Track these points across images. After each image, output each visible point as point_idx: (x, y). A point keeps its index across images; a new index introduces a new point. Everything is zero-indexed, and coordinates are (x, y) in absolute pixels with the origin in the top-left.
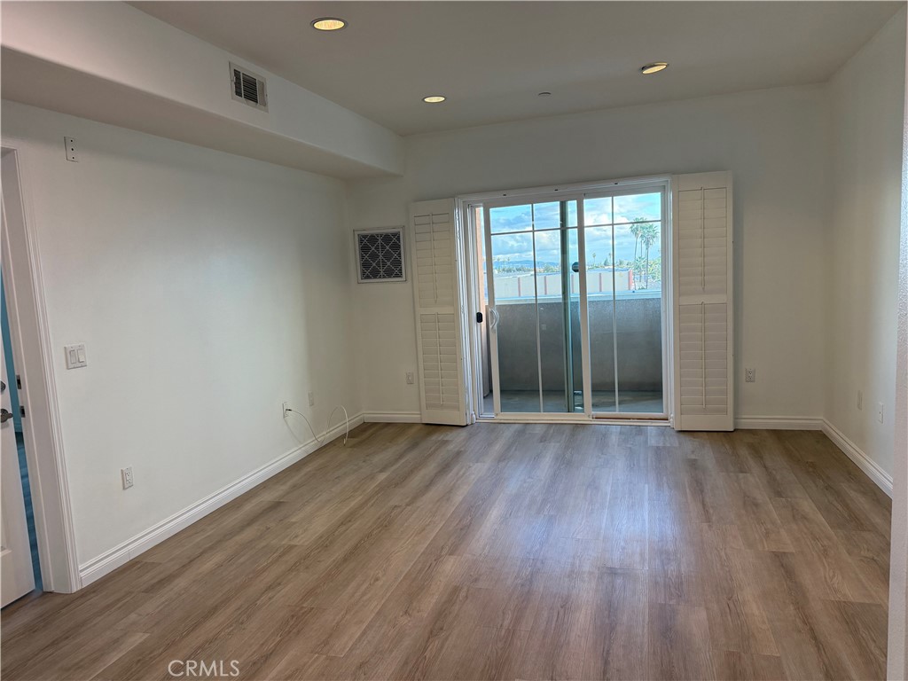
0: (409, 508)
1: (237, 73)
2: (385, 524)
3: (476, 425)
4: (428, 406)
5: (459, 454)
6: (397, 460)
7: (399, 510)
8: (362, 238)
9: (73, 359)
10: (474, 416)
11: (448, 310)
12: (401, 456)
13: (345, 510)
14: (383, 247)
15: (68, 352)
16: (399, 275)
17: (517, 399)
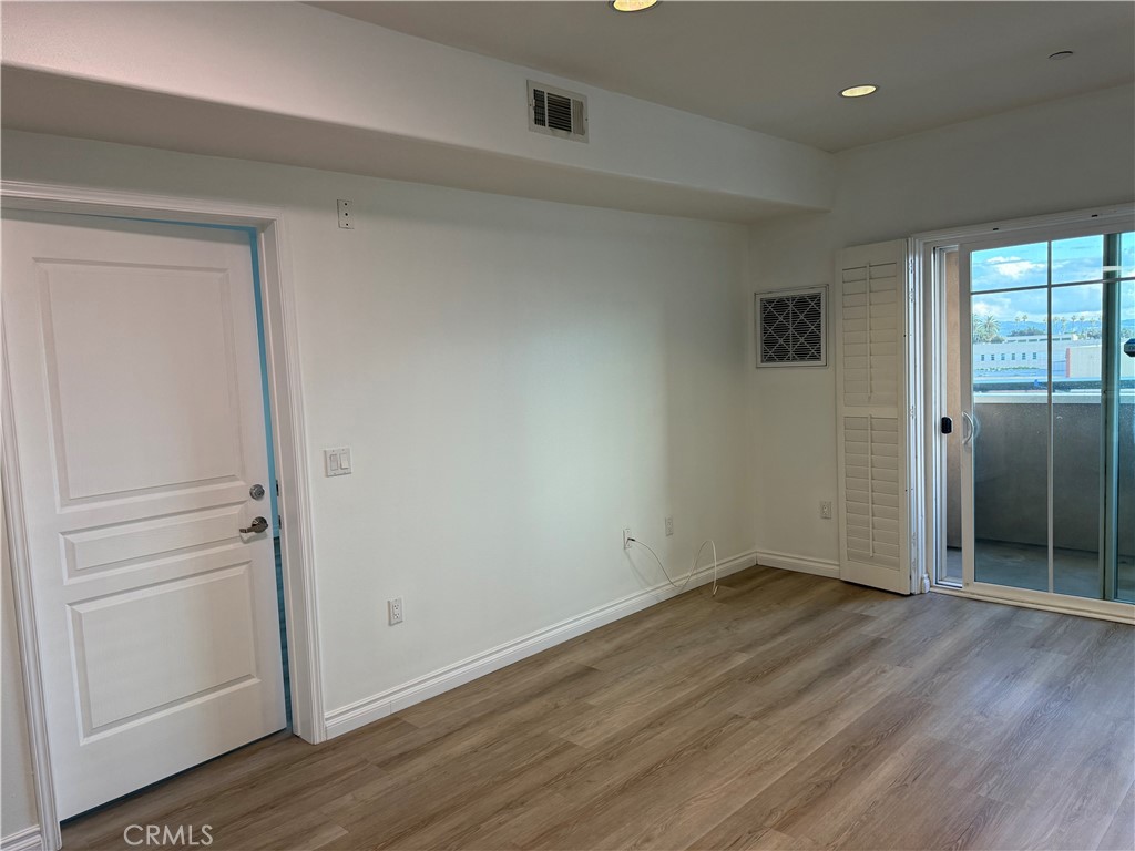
0: (754, 724)
1: (538, 95)
2: (705, 744)
3: (928, 596)
4: (851, 556)
5: (876, 643)
6: (774, 636)
7: (738, 723)
8: (766, 304)
9: (335, 465)
10: (926, 581)
11: (889, 412)
12: (784, 630)
13: (663, 705)
14: (796, 316)
15: (328, 456)
16: (816, 357)
17: (1021, 559)
